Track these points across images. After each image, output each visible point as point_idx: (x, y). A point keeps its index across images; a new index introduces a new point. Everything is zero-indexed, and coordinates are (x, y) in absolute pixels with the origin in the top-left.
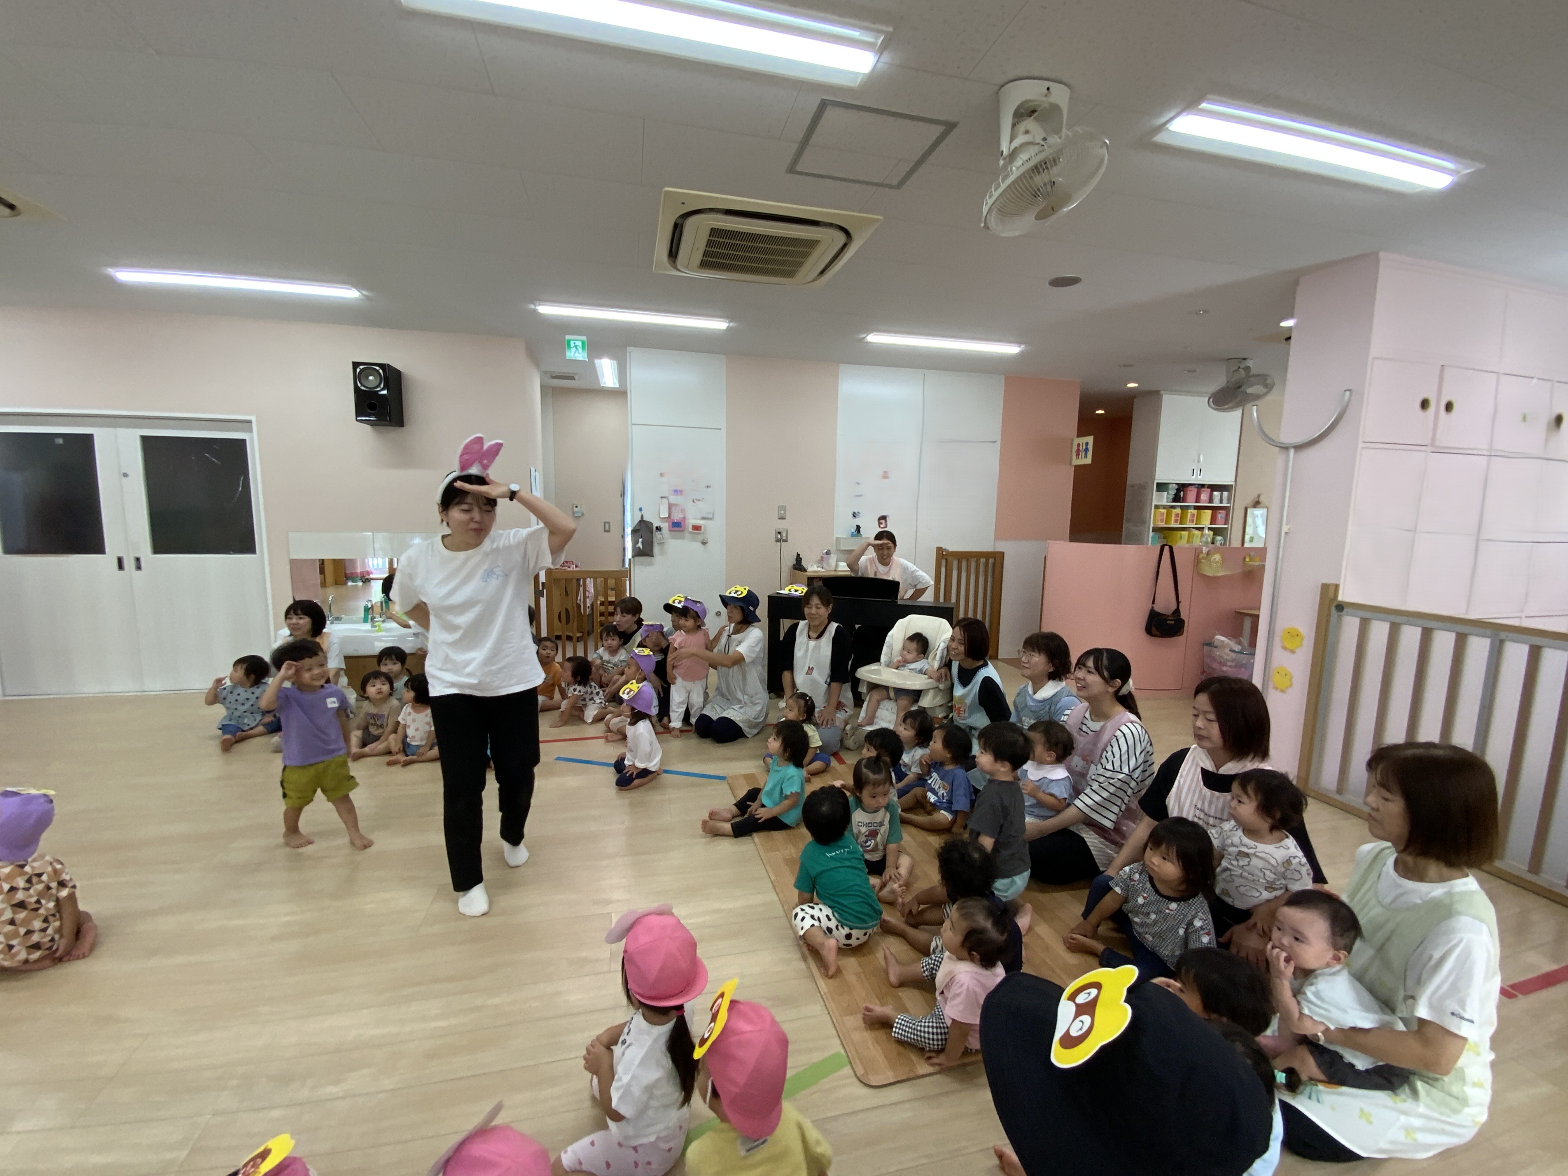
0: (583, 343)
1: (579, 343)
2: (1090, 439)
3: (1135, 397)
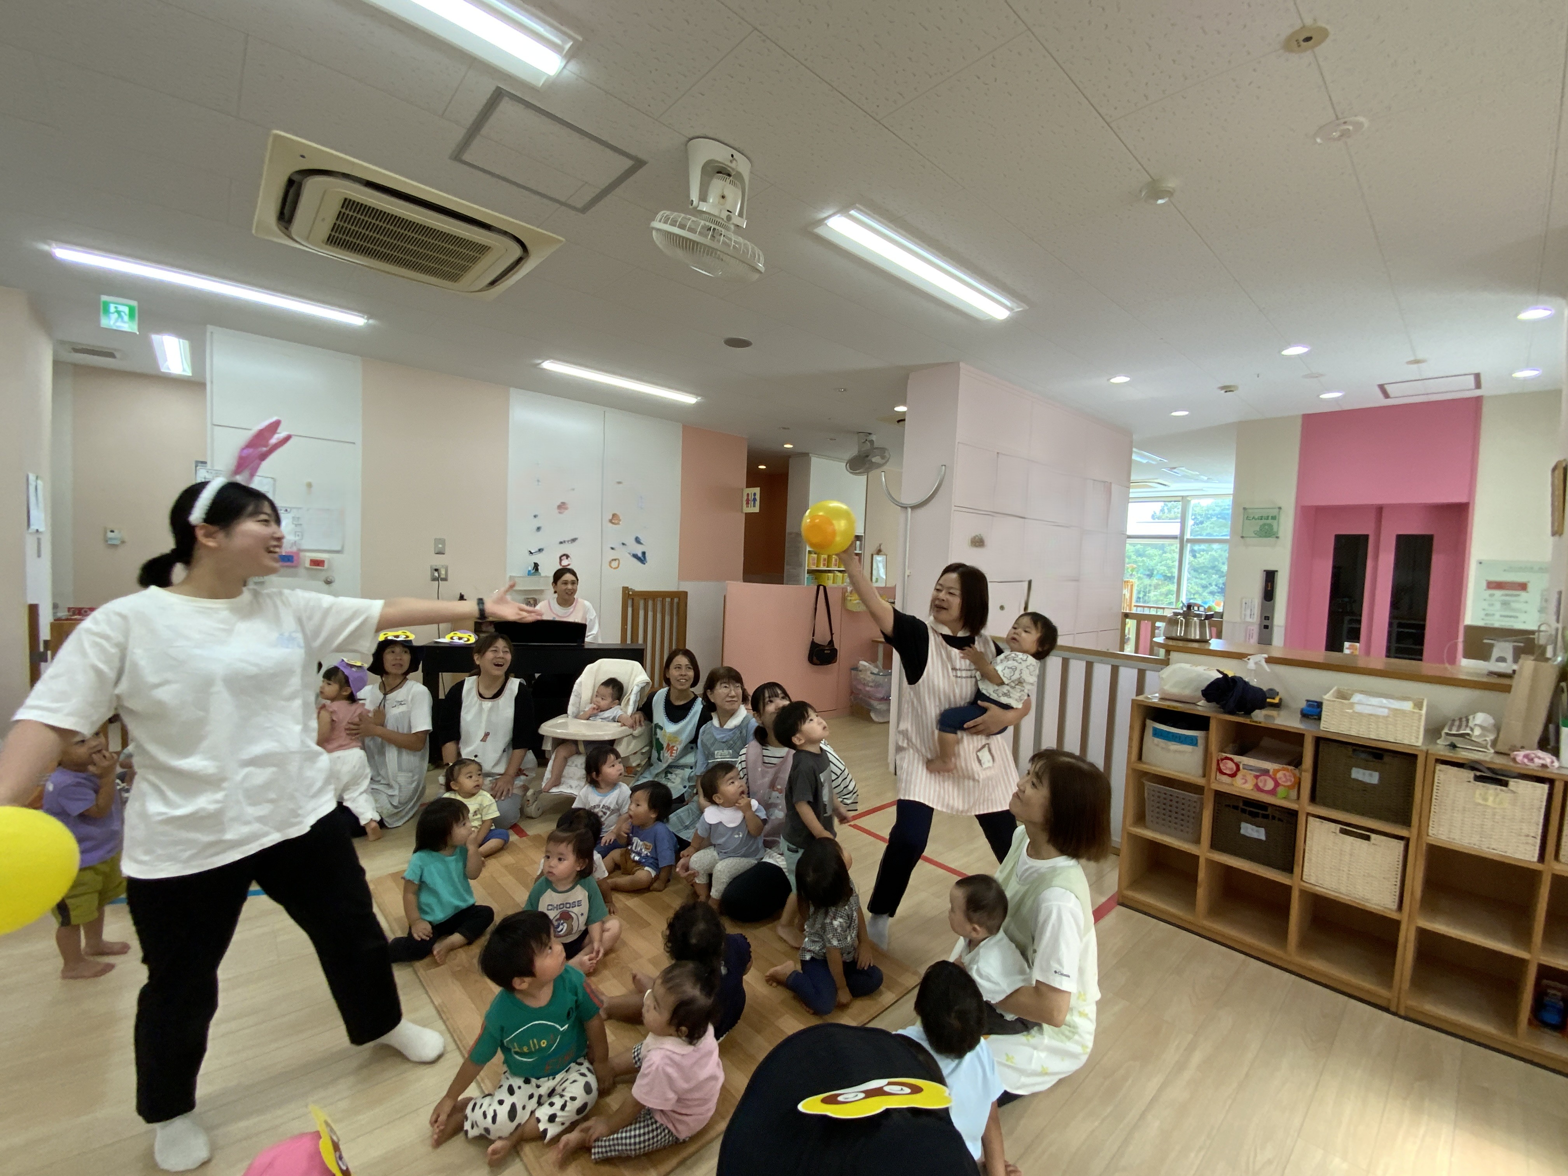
0: (132, 309)
1: (124, 309)
2: (757, 490)
3: (789, 457)
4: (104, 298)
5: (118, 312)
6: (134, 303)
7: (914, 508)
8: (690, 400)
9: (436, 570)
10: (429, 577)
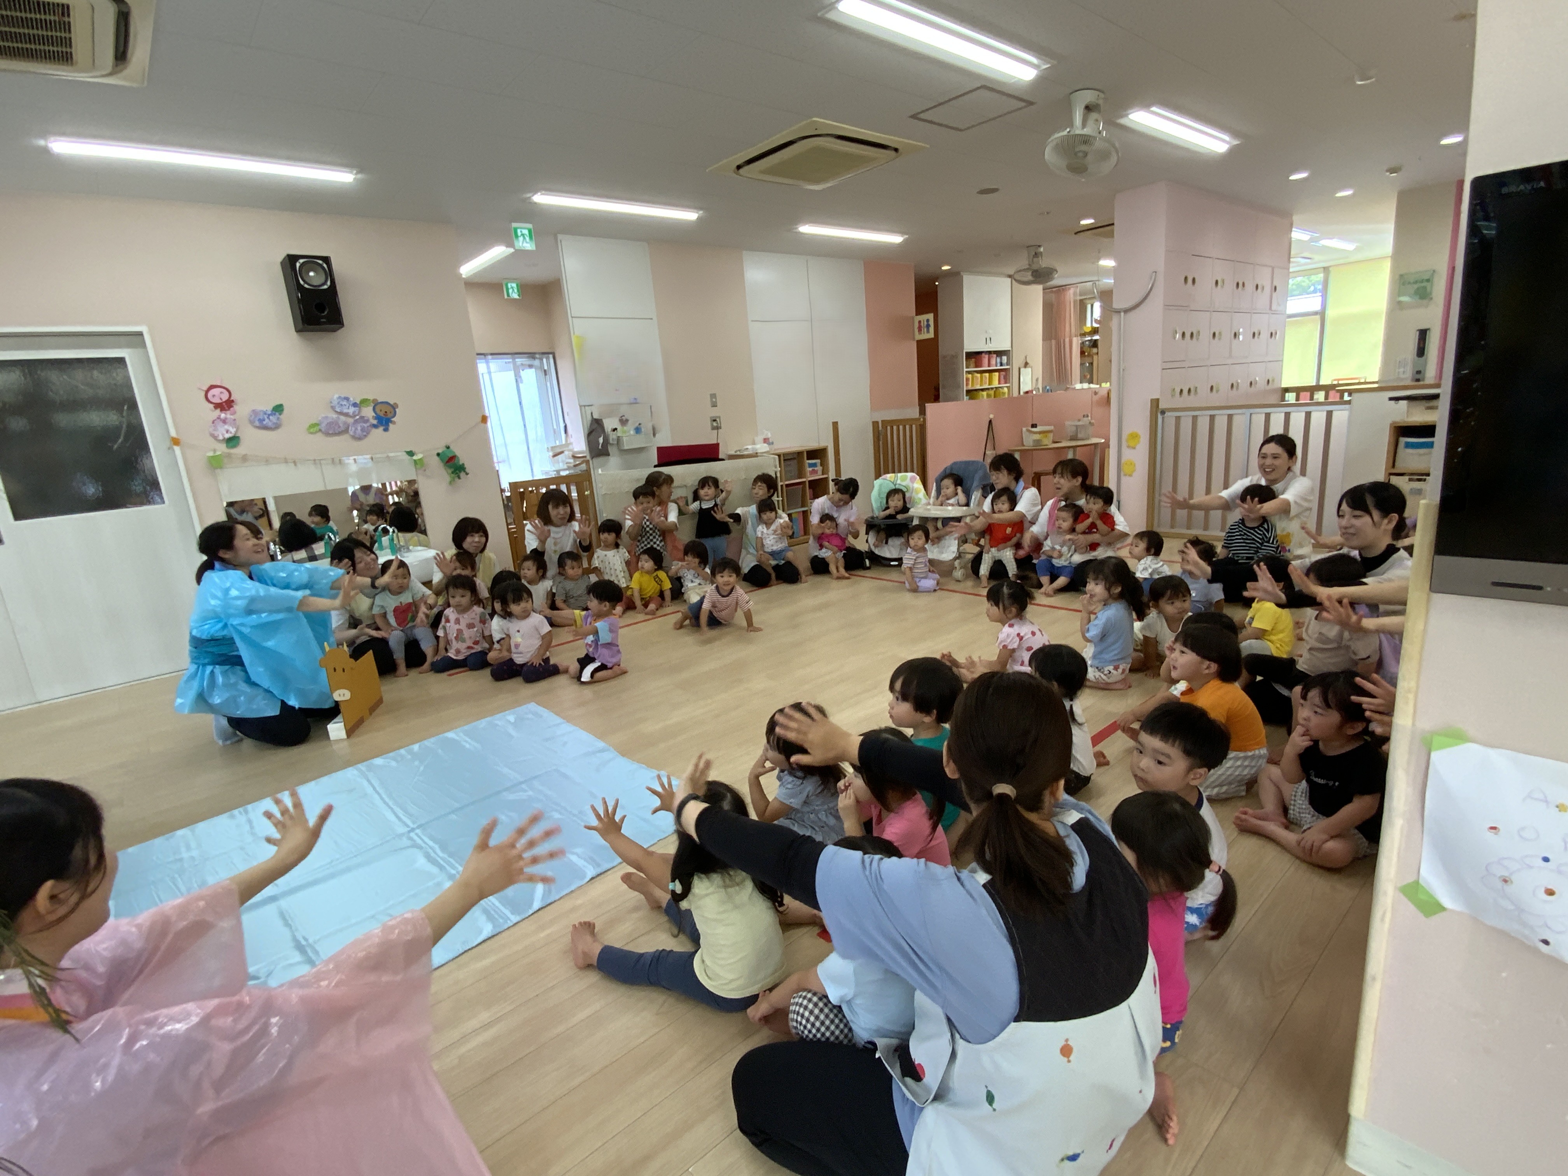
0: (530, 231)
1: (526, 232)
2: (930, 317)
3: (939, 277)
4: (514, 225)
5: (523, 235)
6: (530, 226)
7: (1126, 311)
8: (896, 239)
9: (715, 420)
10: (710, 428)
